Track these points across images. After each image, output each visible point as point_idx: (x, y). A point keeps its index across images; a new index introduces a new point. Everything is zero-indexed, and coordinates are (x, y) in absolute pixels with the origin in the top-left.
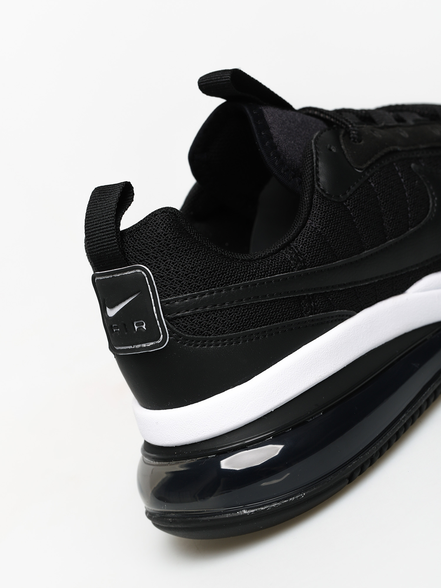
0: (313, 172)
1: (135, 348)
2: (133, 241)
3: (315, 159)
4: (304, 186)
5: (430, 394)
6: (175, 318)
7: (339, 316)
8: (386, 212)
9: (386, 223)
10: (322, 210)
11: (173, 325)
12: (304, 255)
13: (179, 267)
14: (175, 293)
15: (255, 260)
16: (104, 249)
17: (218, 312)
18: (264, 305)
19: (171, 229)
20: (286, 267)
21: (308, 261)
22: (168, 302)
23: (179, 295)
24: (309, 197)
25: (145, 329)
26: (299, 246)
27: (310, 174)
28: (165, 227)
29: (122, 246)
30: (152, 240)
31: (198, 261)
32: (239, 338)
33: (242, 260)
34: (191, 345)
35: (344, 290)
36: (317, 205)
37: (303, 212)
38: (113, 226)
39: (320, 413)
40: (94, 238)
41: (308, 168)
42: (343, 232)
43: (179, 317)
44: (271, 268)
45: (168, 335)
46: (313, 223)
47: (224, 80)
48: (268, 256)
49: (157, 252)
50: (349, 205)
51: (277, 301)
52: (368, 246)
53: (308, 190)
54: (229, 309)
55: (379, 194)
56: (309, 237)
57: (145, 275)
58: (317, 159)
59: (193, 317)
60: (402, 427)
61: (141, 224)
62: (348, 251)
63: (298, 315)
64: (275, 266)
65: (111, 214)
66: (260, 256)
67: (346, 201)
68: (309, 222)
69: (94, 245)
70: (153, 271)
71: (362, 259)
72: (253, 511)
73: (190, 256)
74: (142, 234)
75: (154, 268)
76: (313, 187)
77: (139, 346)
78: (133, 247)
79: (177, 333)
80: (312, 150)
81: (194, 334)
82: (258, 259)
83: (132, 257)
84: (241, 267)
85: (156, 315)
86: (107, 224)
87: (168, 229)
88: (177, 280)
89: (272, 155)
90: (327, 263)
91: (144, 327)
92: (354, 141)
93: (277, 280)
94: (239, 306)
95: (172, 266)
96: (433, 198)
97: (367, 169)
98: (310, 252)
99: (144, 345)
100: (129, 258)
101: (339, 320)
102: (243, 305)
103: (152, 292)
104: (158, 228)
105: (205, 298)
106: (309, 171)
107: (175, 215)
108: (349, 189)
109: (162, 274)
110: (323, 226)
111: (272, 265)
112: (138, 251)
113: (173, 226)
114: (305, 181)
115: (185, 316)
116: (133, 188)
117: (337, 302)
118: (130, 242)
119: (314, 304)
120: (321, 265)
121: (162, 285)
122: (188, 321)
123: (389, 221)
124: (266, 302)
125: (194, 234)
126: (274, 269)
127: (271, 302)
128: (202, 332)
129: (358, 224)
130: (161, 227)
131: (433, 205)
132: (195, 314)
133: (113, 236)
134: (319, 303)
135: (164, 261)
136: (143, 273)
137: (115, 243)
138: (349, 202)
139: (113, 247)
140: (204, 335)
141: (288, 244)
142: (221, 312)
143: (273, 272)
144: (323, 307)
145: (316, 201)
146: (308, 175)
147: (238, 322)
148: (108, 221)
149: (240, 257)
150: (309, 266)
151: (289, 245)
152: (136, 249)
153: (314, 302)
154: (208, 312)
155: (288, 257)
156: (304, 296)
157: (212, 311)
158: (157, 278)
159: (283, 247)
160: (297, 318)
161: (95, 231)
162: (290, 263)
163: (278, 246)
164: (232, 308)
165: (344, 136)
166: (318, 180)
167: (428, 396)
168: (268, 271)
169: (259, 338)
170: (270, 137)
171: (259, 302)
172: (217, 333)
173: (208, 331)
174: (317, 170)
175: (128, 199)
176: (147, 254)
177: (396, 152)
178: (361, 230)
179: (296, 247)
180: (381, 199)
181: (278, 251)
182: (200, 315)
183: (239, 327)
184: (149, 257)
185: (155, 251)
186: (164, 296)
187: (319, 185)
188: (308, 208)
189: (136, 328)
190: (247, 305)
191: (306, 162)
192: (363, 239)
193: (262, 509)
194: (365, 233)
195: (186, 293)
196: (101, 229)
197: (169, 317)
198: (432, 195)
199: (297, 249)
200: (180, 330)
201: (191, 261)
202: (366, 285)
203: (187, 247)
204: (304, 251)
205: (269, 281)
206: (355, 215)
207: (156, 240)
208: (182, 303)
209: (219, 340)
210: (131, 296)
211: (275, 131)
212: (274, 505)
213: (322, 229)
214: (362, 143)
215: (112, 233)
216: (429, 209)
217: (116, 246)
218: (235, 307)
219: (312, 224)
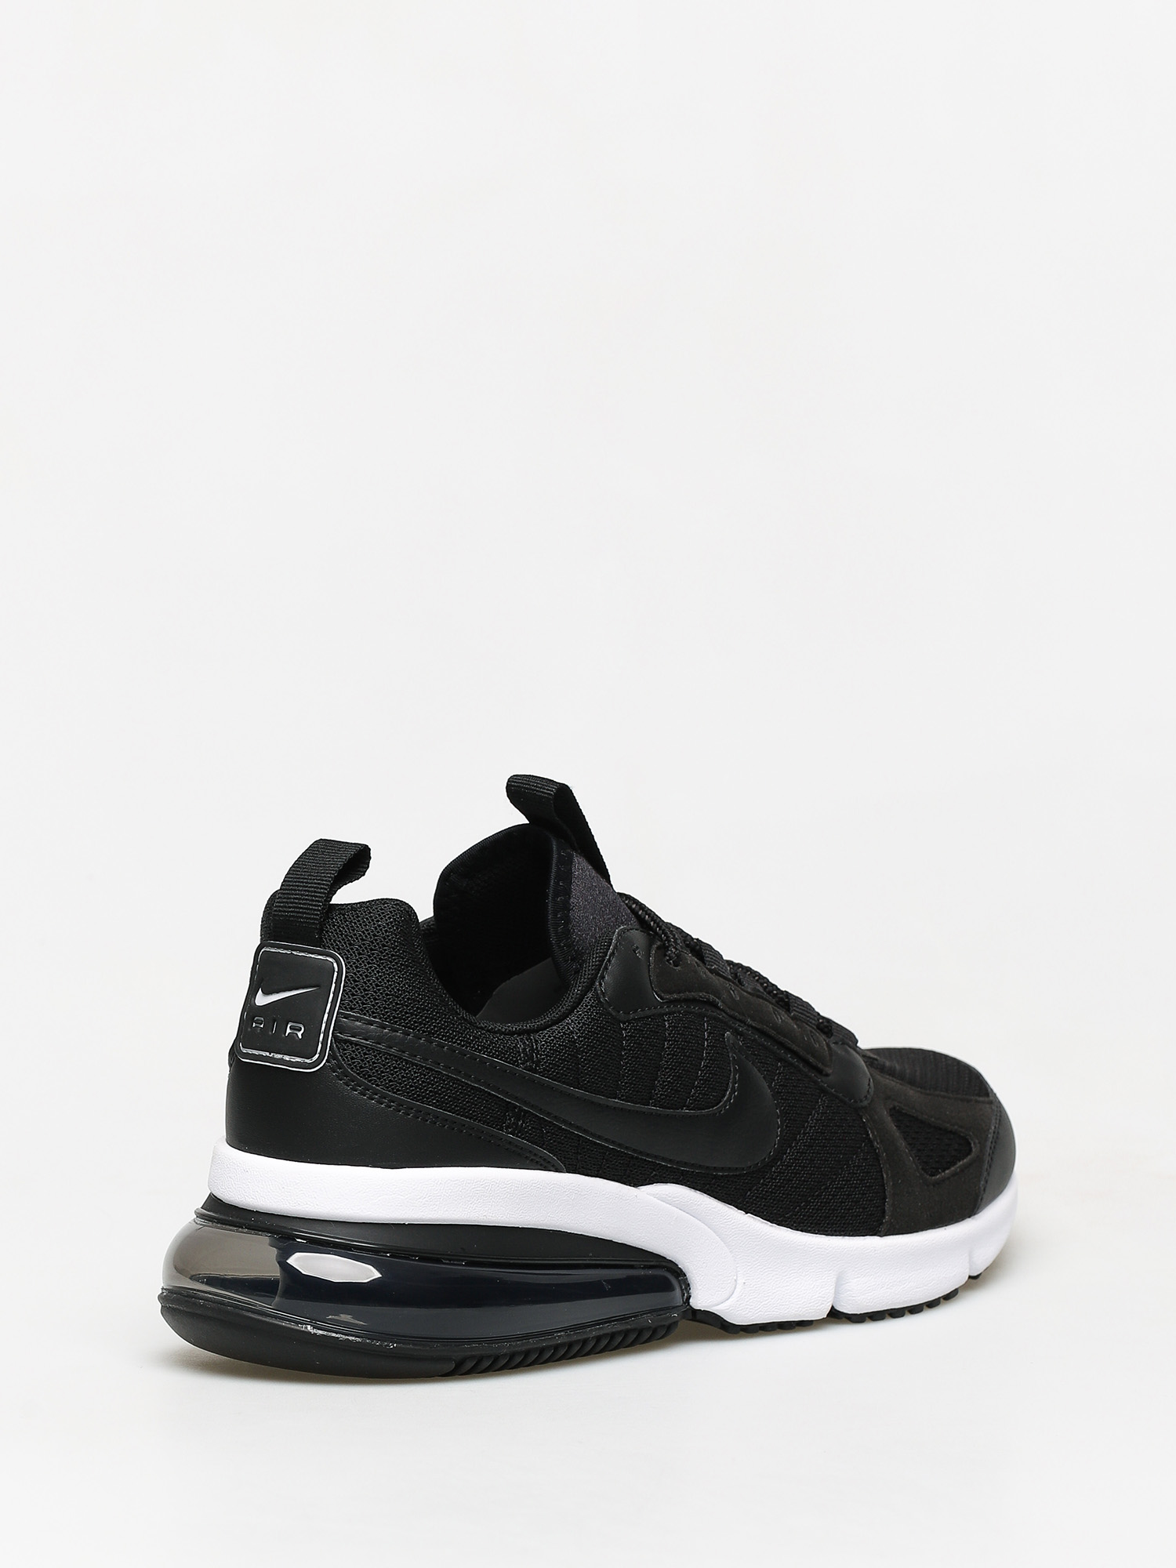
0: (600, 965)
1: (273, 1058)
2: (341, 921)
3: (610, 951)
4: (581, 976)
5: (605, 1332)
6: (346, 1041)
7: (545, 1160)
8: (666, 1069)
9: (659, 1081)
10: (591, 1015)
11: (339, 1049)
12: (541, 1055)
13: (383, 980)
14: (361, 1010)
15: (478, 1028)
16: (298, 912)
17: (402, 1062)
18: (463, 1086)
19: (397, 928)
20: (513, 1057)
21: (542, 1065)
22: (347, 1017)
23: (365, 1014)
24: (581, 991)
25: (300, 1037)
26: (541, 1042)
27: (596, 965)
28: (391, 922)
29: (324, 920)
30: (367, 930)
31: (409, 986)
32: (412, 1109)
33: (463, 1017)
34: (348, 1086)
35: (566, 1130)
36: (587, 1006)
37: (565, 1005)
38: (326, 889)
39: (463, 1261)
40: (293, 894)
41: (597, 957)
42: (603, 1057)
43: (351, 1043)
44: (493, 1047)
45: (326, 1058)
46: (572, 1023)
47: (545, 791)
48: (495, 1033)
49: (366, 948)
50: (626, 1030)
51: (480, 1092)
52: (622, 1096)
53: (584, 983)
54: (417, 1066)
55: (669, 1041)
56: (559, 1038)
57: (336, 970)
58: (613, 954)
59: (369, 1051)
60: (551, 1346)
61: (361, 907)
62: (597, 1084)
63: (497, 1125)
64: (499, 1048)
65: (330, 873)
66: (486, 1027)
67: (624, 1023)
68: (568, 1020)
69: (287, 902)
70: (348, 968)
71: (608, 1106)
72: (321, 1332)
73: (403, 975)
74: (358, 917)
75: (351, 966)
76: (592, 982)
77: (279, 1056)
78: (338, 927)
79: (338, 1060)
80: (612, 939)
81: (358, 1074)
82: (482, 1028)
83: (330, 940)
84: (458, 1025)
85: (324, 1025)
86: (319, 884)
87: (393, 926)
88: (372, 995)
89: (559, 916)
90: (564, 1083)
91: (300, 1034)
92: (668, 961)
93: (493, 1065)
94: (432, 1070)
95: (375, 974)
96: (733, 1091)
97: (670, 1002)
98: (551, 1057)
99: (287, 1058)
100: (326, 939)
101: (541, 1165)
102: (437, 1071)
103: (334, 994)
104: (382, 919)
105: (397, 1036)
106: (596, 961)
107: (410, 916)
108: (635, 1011)
109: (358, 977)
110: (582, 1033)
111: (496, 1044)
112: (341, 935)
113: (401, 926)
114: (585, 971)
115: (360, 1045)
116: (370, 858)
117: (550, 1140)
118: (336, 920)
119: (522, 1124)
120: (555, 1080)
121: (351, 991)
122: (359, 1053)
123: (664, 1082)
124: (467, 1084)
125: (420, 953)
126: (496, 1051)
127: (473, 1088)
128: (370, 1076)
129: (625, 1059)
130: (386, 920)
131: (729, 1099)
132: (373, 1049)
133: (319, 901)
134: (528, 1126)
135: (369, 963)
136: (335, 965)
137: (318, 910)
138: (628, 1026)
139: (313, 914)
140: (370, 1081)
141: (528, 1032)
142: (406, 1064)
143: (494, 1054)
144: (531, 1134)
145: (588, 1000)
146: (593, 966)
147: (421, 1089)
148: (323, 880)
149: (463, 1013)
150: (541, 1072)
151: (529, 1035)
152: (340, 931)
153: (523, 1122)
154: (390, 1055)
155: (521, 1046)
156: (516, 1107)
157: (396, 1056)
158: (349, 980)
159: (520, 1033)
160: (494, 1128)
161: (298, 886)
162: (520, 1055)
163: (515, 1028)
164: (422, 1067)
165: (658, 948)
166: (603, 977)
167: (602, 1333)
168: (487, 1049)
169: (435, 1123)
170: (567, 893)
171: (458, 1080)
172: (387, 1087)
173: (378, 1078)
174: (606, 964)
175: (359, 871)
176: (350, 944)
177: (714, 1005)
178: (625, 1069)
179: (536, 1041)
180: (668, 1048)
181: (512, 1034)
182: (379, 1054)
183: (418, 1096)
184: (352, 949)
185: (364, 944)
186: (345, 1007)
187: (600, 984)
188: (574, 1002)
189: (288, 1031)
190: (442, 1073)
191: (597, 949)
192: (622, 1083)
193: (334, 1335)
194: (627, 1077)
195: (375, 1017)
196: (307, 887)
197: (339, 1036)
198: (733, 1087)
199: (536, 1045)
200: (344, 1060)
201: (402, 981)
202: (595, 1143)
203: (405, 962)
204: (544, 1051)
205: (483, 1061)
206: (628, 1046)
207: (372, 932)
208: (364, 1026)
209: (385, 1098)
210: (303, 988)
211: (577, 888)
212: (350, 1338)
213: (579, 1037)
214: (679, 968)
215: (320, 897)
216: (721, 1101)
217: (317, 915)
218: (427, 1068)
219: (570, 1024)
